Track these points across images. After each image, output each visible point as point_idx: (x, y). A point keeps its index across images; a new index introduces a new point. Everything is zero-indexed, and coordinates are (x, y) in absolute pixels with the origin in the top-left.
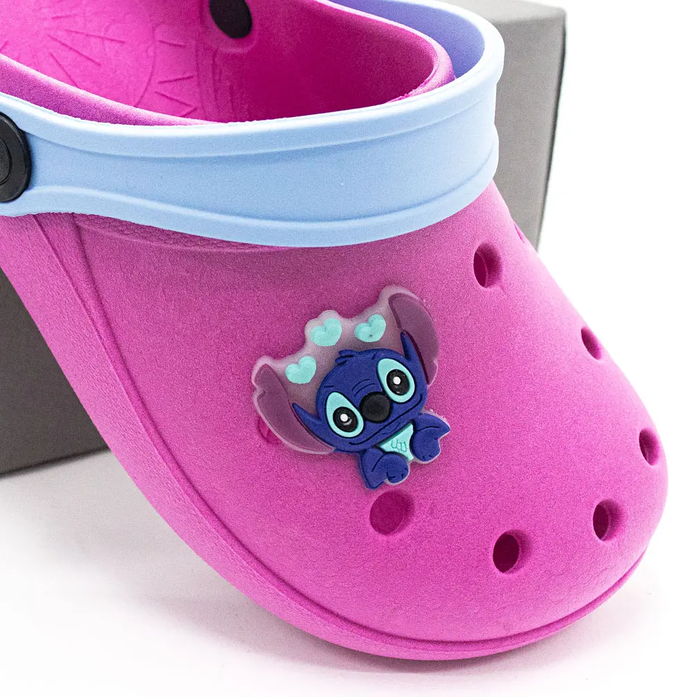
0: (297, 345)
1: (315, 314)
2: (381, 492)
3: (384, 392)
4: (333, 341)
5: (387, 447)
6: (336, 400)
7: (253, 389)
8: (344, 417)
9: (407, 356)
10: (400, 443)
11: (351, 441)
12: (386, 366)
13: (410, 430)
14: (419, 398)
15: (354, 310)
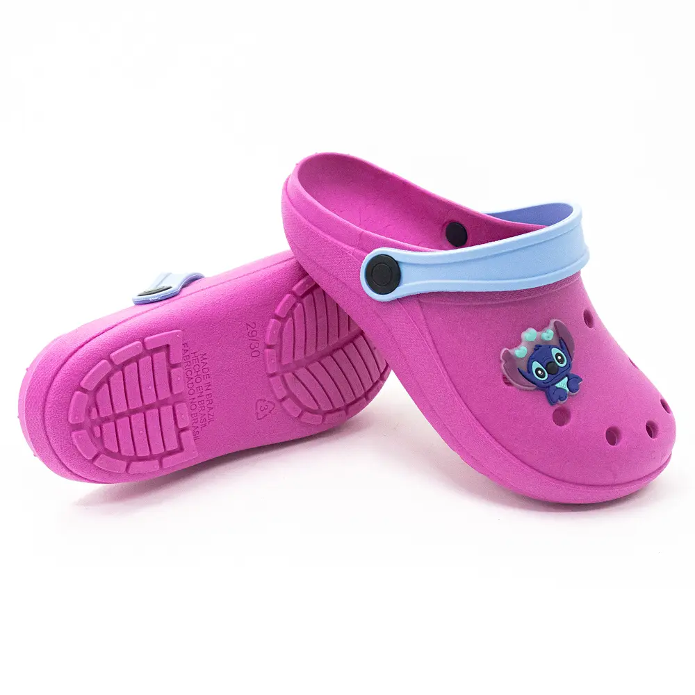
0: (517, 342)
1: (525, 329)
2: (557, 406)
3: (554, 362)
4: (533, 339)
5: (558, 385)
6: (536, 365)
7: (501, 361)
8: (540, 372)
9: (562, 347)
10: (563, 384)
11: (543, 382)
12: (555, 351)
13: (566, 379)
14: (569, 365)
15: (540, 328)
